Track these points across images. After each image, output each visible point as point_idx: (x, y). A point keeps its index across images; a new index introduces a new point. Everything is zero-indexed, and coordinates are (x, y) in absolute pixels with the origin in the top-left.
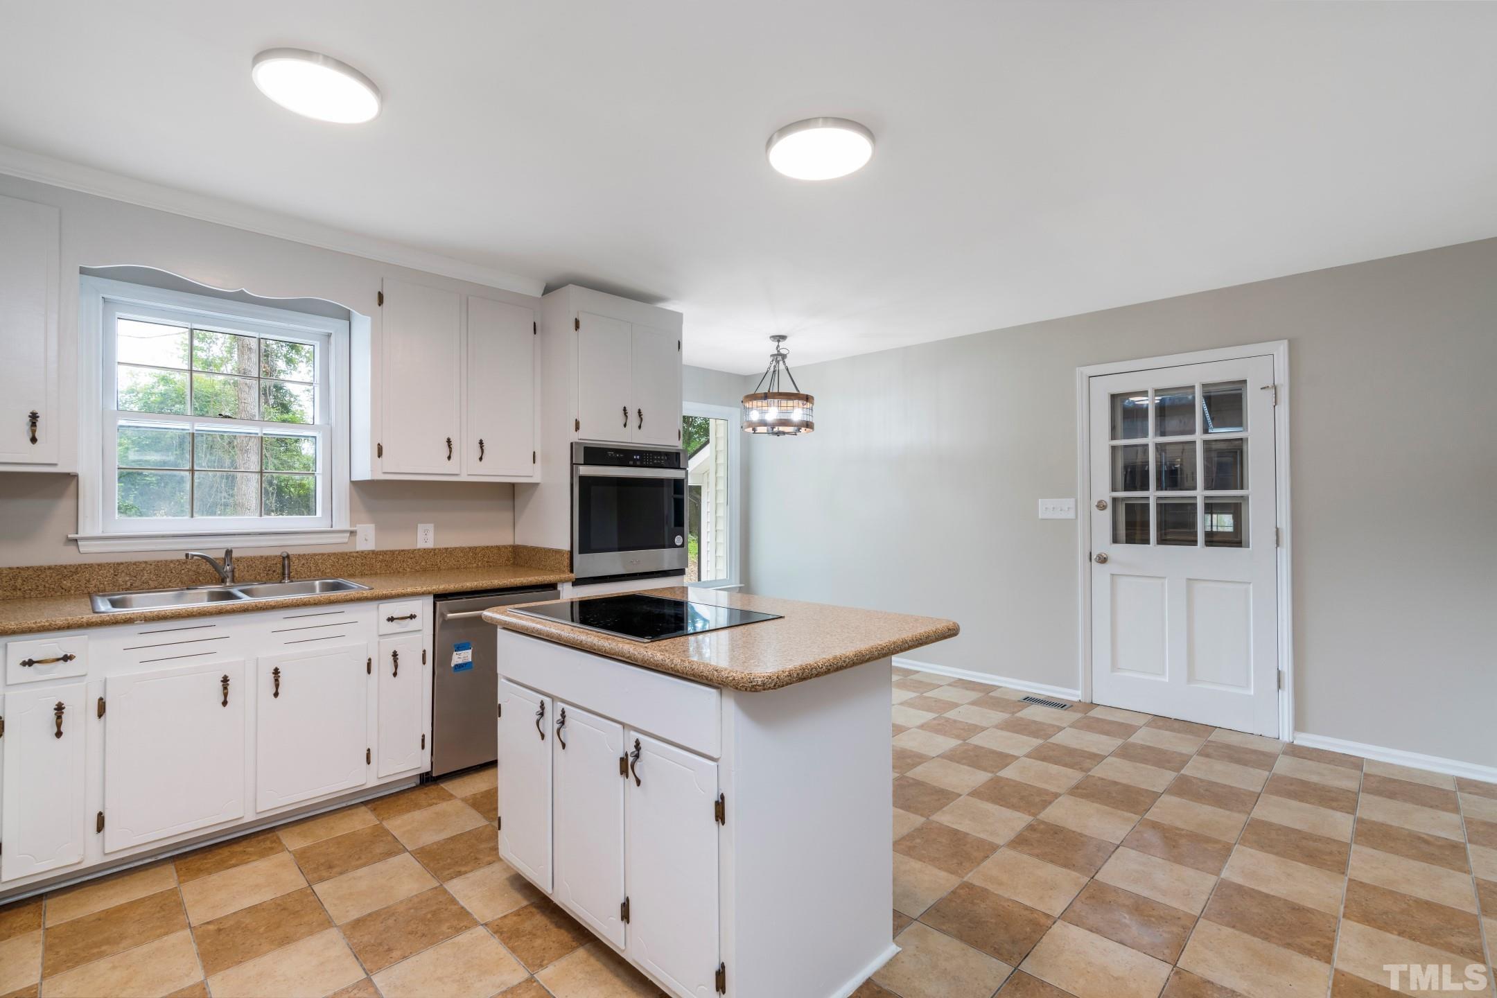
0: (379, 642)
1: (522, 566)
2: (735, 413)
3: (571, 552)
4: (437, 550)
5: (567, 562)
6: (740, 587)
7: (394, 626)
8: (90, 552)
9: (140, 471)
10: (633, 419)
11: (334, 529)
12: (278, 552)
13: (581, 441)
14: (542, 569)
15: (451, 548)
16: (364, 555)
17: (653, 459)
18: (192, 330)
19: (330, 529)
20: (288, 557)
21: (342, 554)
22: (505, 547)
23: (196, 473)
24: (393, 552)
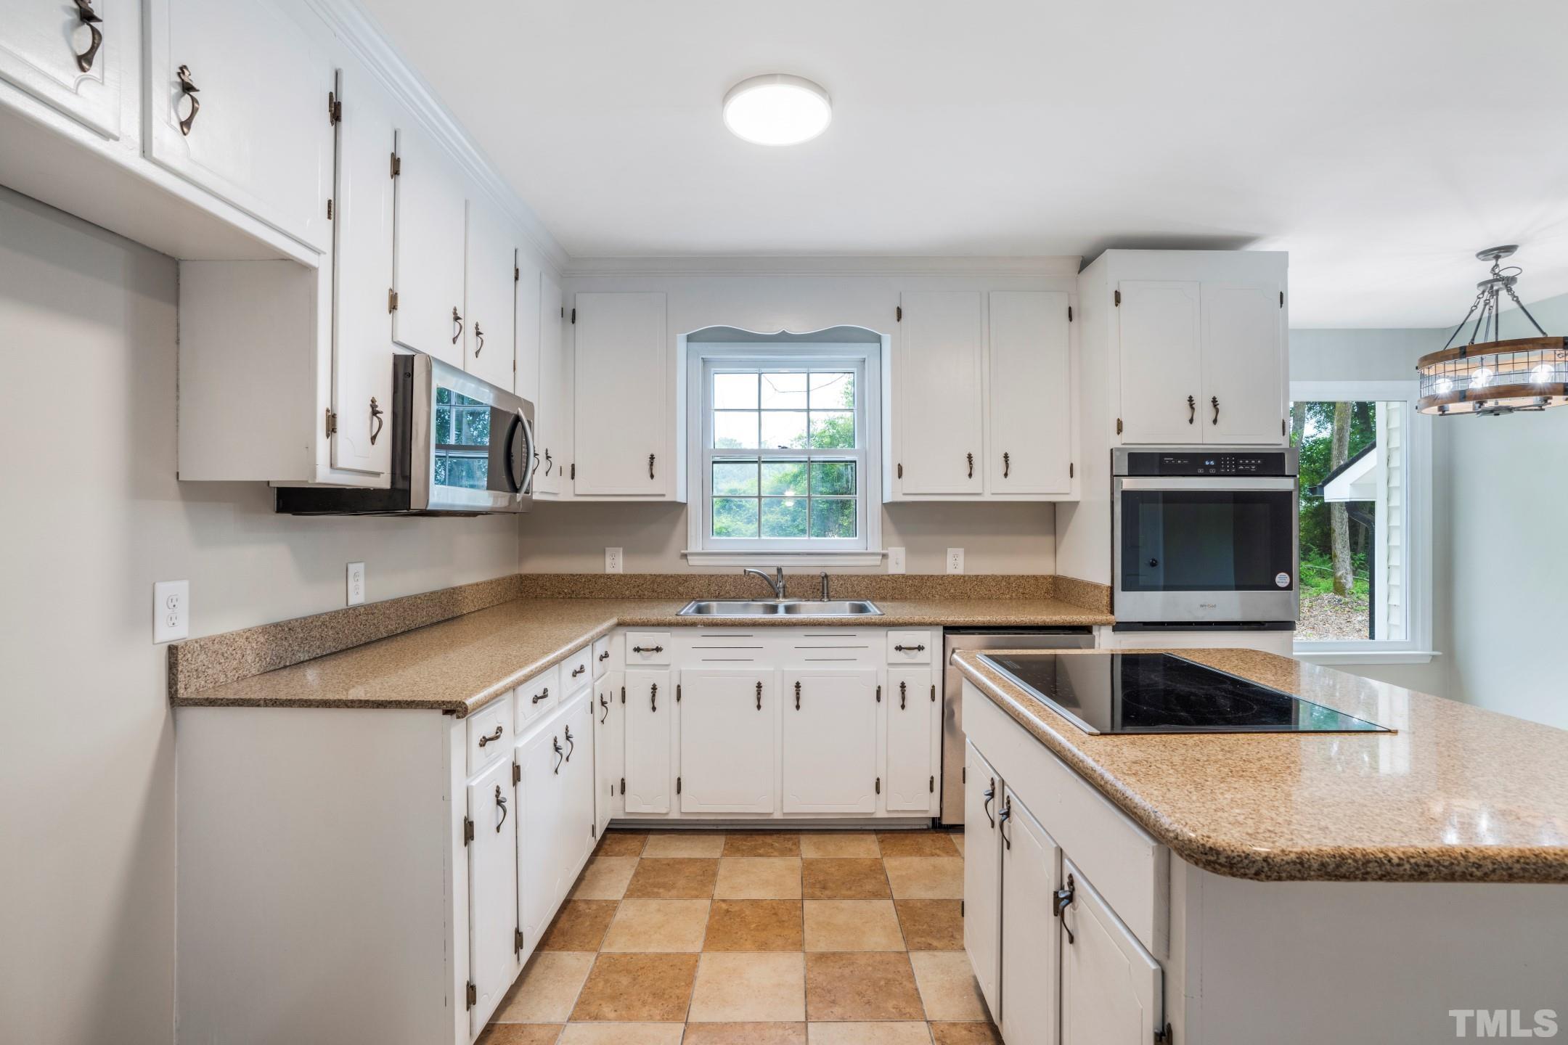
0: (888, 671)
1: (1061, 600)
2: (1412, 387)
3: (1112, 588)
4: (966, 578)
5: (1106, 600)
6: (1434, 656)
7: (902, 657)
8: (697, 565)
9: (729, 498)
10: (1204, 410)
11: (869, 551)
12: (817, 572)
13: (1124, 446)
14: (1080, 606)
15: (982, 576)
16: (894, 578)
17: (1237, 465)
18: (760, 375)
19: (865, 551)
20: (826, 576)
21: (874, 576)
22: (1044, 577)
23: (763, 499)
24: (922, 577)
